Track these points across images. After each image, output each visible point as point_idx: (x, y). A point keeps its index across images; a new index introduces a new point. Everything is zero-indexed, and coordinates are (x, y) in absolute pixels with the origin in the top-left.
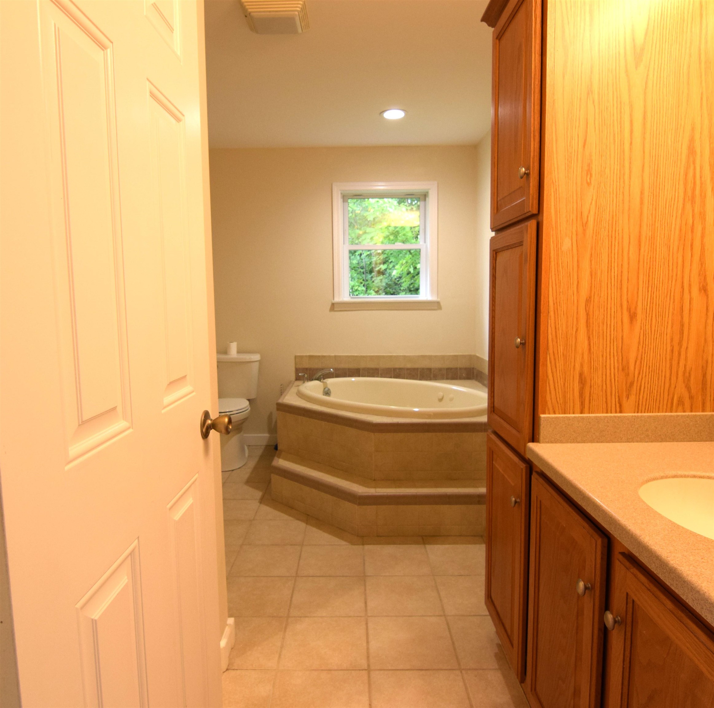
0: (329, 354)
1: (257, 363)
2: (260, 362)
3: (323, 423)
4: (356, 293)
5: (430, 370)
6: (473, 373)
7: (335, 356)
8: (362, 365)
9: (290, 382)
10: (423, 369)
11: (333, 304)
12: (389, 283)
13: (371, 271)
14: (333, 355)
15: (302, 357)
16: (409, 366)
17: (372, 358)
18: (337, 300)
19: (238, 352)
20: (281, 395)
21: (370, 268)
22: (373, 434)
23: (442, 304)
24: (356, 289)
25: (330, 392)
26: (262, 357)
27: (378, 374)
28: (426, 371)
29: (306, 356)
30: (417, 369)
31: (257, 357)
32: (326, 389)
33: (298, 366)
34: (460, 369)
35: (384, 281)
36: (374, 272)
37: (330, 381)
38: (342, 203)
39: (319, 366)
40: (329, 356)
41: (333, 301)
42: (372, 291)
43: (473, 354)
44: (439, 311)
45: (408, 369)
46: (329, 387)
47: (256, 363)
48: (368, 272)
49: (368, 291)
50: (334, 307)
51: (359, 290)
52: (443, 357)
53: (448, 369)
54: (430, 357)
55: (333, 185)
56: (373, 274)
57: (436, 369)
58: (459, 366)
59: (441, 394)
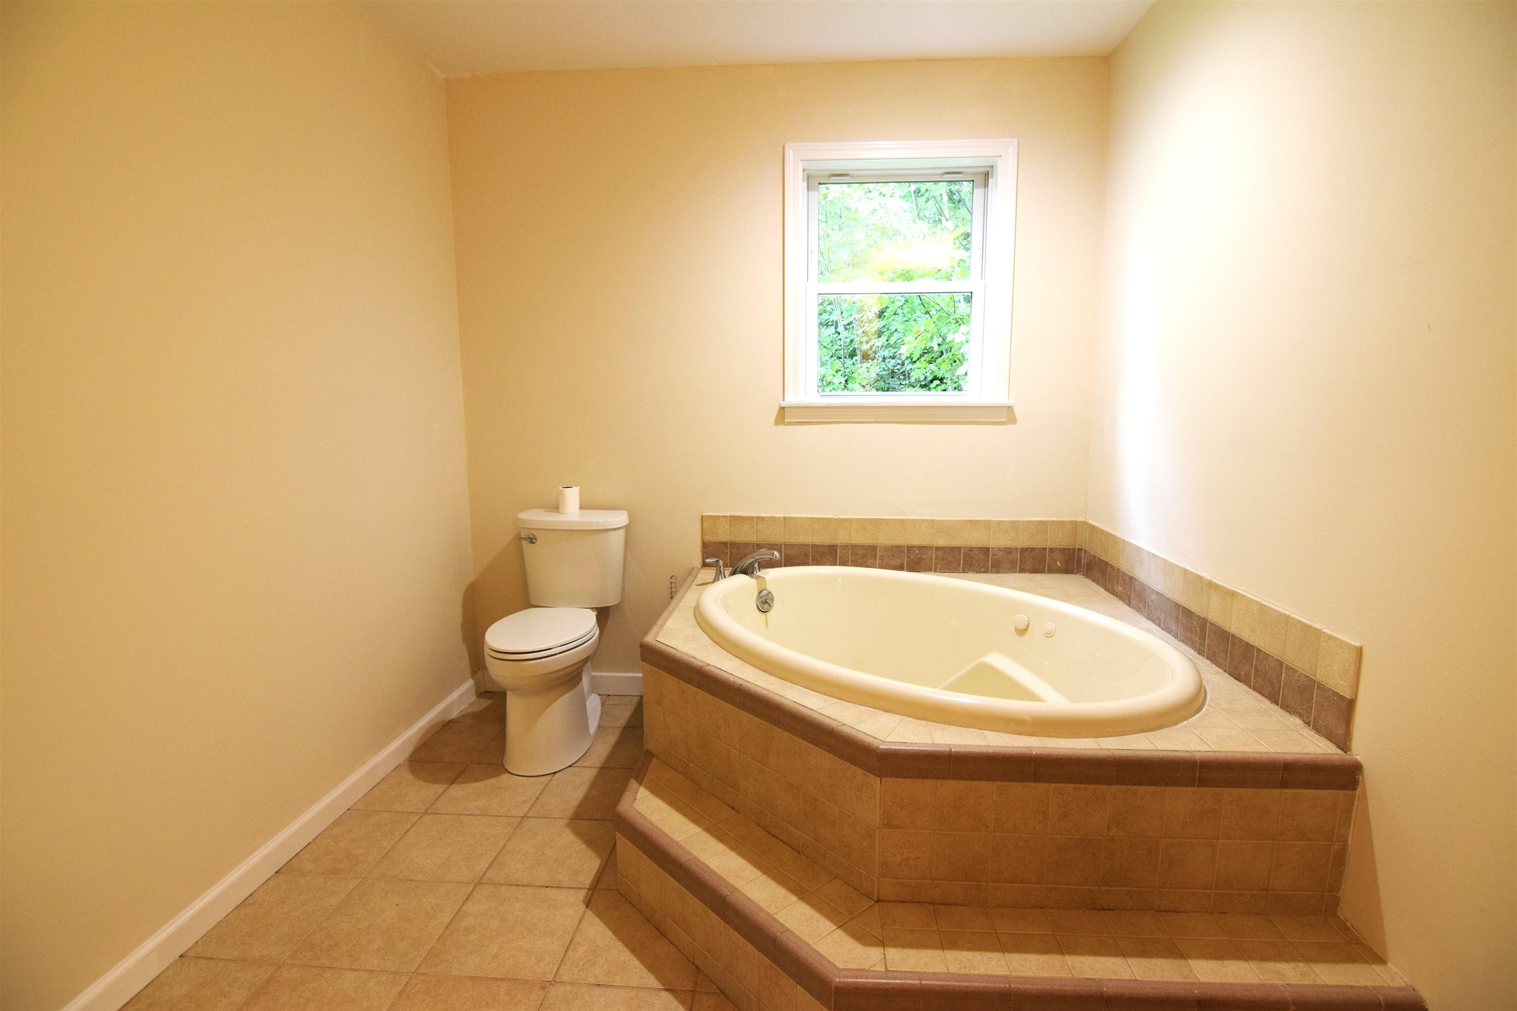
0: (773, 515)
1: (623, 532)
2: (628, 529)
3: (746, 717)
4: (827, 389)
5: (986, 550)
6: (1079, 560)
7: (785, 518)
8: (842, 538)
9: (691, 573)
10: (971, 549)
11: (782, 409)
12: (881, 373)
13: (852, 355)
14: (782, 516)
15: (715, 519)
16: (941, 542)
17: (862, 524)
18: (791, 399)
19: (582, 507)
20: (672, 597)
21: (851, 349)
22: (878, 779)
23: (1017, 411)
24: (828, 381)
25: (772, 600)
26: (630, 517)
27: (876, 557)
28: (976, 552)
29: (725, 517)
30: (959, 548)
31: (620, 519)
32: (765, 593)
33: (709, 538)
34: (1052, 550)
35: (872, 370)
36: (857, 356)
37: (771, 575)
38: (806, 192)
39: (752, 538)
40: (773, 519)
41: (782, 402)
42: (857, 386)
43: (1081, 519)
44: (1009, 428)
45: (938, 549)
46: (770, 588)
47: (617, 532)
48: (847, 357)
49: (850, 386)
50: (783, 415)
51: (833, 384)
52: (1015, 525)
53: (1024, 550)
54: (987, 524)
55: (787, 148)
56: (855, 358)
57: (999, 549)
58: (1049, 544)
59: (1022, 619)
